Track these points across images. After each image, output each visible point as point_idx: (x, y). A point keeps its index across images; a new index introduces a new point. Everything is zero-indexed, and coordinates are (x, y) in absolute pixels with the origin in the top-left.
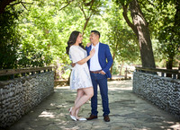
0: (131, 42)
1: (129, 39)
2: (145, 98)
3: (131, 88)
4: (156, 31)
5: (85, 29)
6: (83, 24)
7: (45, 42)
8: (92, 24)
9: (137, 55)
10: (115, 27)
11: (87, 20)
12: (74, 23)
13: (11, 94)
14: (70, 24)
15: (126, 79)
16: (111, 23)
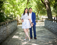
0: (44, 8)
1: (43, 7)
2: (49, 30)
3: (44, 25)
4: (52, 4)
5: (27, 4)
6: (26, 3)
7: (13, 10)
8: (30, 2)
9: (46, 13)
10: (38, 3)
11: (28, 1)
12: (23, 2)
13: (2, 31)
14: (22, 3)
15: (42, 21)
16: (36, 2)
